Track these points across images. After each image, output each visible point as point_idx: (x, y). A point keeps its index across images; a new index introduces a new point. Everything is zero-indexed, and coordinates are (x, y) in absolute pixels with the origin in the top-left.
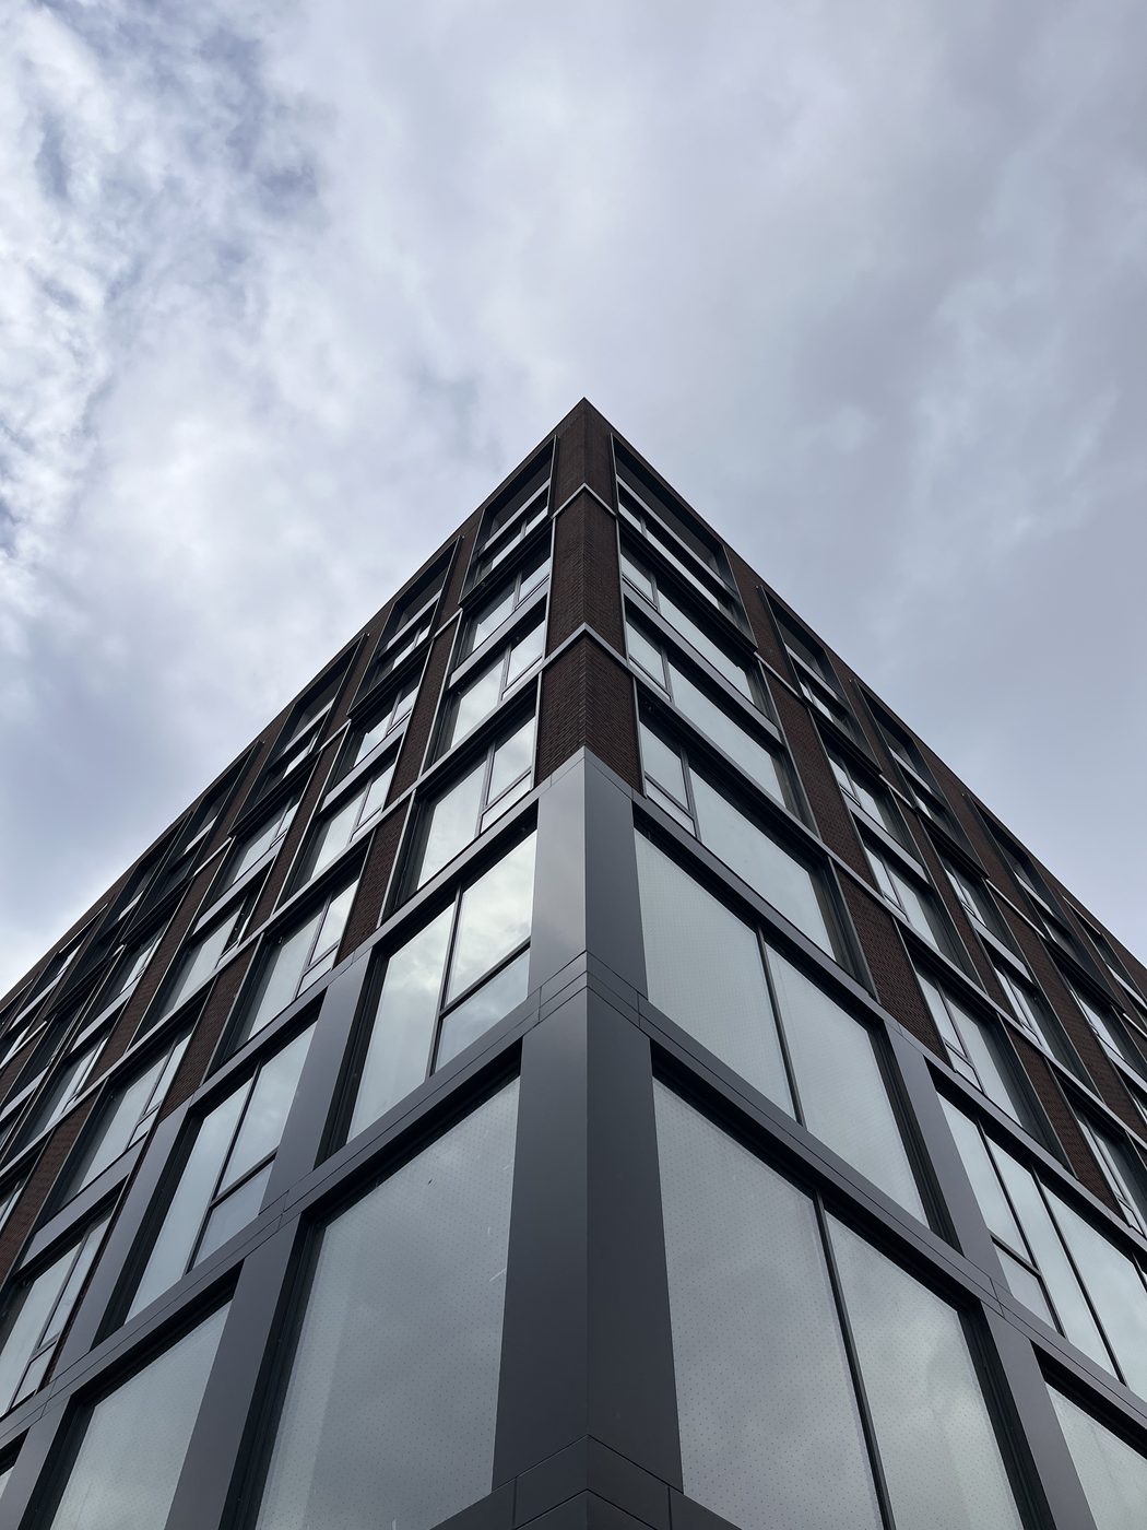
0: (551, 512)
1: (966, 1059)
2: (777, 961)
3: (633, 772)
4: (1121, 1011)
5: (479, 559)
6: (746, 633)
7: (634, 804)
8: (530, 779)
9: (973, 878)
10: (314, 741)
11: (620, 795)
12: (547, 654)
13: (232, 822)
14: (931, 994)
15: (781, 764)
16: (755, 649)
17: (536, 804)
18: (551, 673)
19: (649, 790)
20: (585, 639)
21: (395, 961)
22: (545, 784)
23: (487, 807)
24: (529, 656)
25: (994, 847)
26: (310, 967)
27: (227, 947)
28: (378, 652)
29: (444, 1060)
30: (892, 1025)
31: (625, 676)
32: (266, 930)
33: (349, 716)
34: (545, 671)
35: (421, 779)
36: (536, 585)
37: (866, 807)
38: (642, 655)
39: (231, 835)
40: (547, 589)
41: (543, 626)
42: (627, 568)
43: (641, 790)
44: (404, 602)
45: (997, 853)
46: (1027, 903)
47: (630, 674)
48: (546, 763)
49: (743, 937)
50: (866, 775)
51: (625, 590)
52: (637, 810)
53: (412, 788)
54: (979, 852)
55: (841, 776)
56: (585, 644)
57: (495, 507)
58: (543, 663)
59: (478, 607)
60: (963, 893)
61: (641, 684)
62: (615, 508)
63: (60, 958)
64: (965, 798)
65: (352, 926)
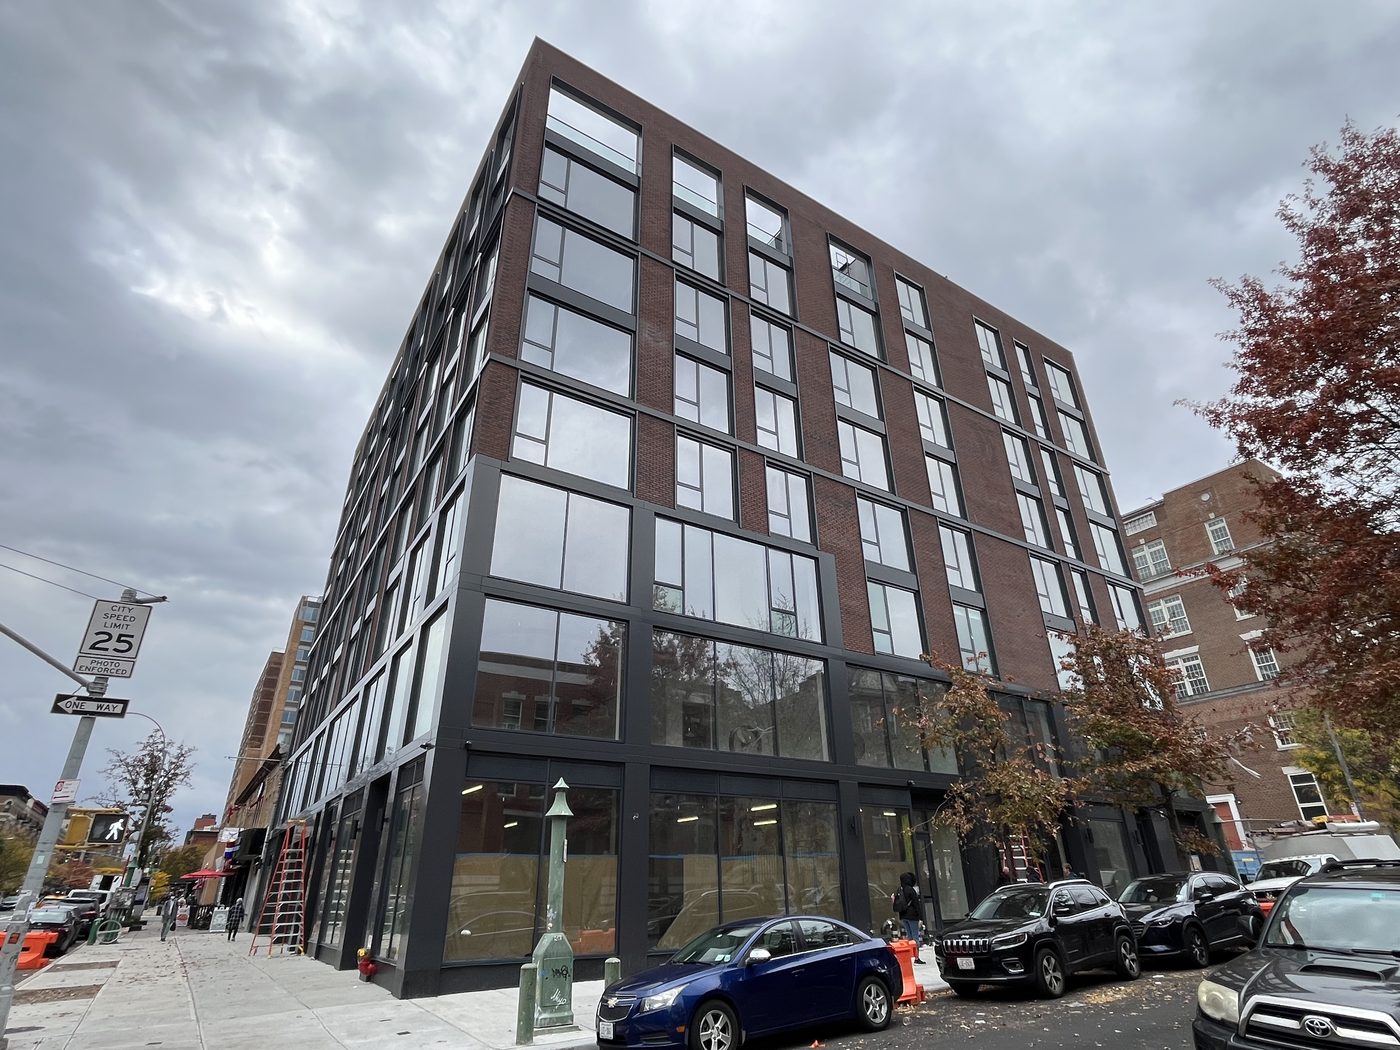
3: (505, 448)
7: (502, 470)
16: (637, 244)
17: (466, 476)
19: (517, 447)
20: (490, 363)
22: (469, 465)
35: (457, 408)
43: (507, 458)
47: (516, 370)
52: (504, 472)
59: (486, 254)
61: (523, 372)
65: (440, 489)
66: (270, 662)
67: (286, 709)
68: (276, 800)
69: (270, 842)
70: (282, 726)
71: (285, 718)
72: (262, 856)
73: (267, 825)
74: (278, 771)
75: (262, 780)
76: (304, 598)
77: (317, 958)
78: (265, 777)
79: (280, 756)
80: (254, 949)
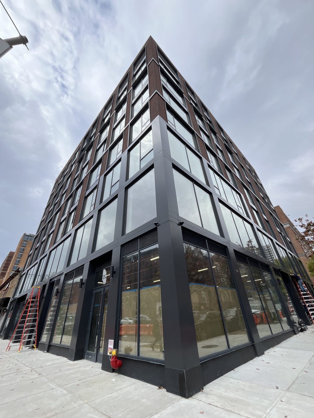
0: (147, 65)
1: (212, 162)
2: (187, 149)
3: (166, 119)
4: (233, 154)
5: (134, 76)
6: (182, 90)
7: (167, 125)
8: (150, 121)
9: (215, 134)
10: (110, 114)
11: (165, 124)
12: (150, 96)
13: (99, 130)
14: (208, 153)
15: (187, 115)
16: (183, 93)
17: (151, 126)
18: (151, 101)
19: (169, 122)
20: (156, 93)
21: (131, 152)
22: (152, 122)
23: (142, 127)
24: (146, 97)
25: (218, 129)
26: (117, 154)
27: (103, 151)
28: (117, 97)
29: (142, 167)
30: (203, 158)
31: (163, 101)
32: (109, 148)
33: (115, 110)
34: (150, 100)
35: (130, 122)
36: (145, 81)
37: (200, 123)
38: (166, 96)
39: (99, 132)
40: (148, 83)
41: (148, 90)
42: (162, 78)
43: (167, 123)
44: (121, 86)
45: (219, 130)
46: (222, 138)
47: (164, 100)
48: (152, 118)
49: (183, 146)
50: (200, 117)
51: (162, 82)
52: (167, 126)
53: (129, 123)
54: (216, 129)
55: (197, 118)
56: (156, 94)
57: (135, 63)
58: (149, 99)
59: (135, 86)
60: (213, 137)
61: (166, 102)
62: (159, 64)
63: (76, 154)
64: (215, 120)
65: (123, 147)
66: (9, 254)
67: (15, 265)
68: (15, 287)
69: (11, 302)
70: (12, 270)
71: (14, 268)
72: (7, 308)
73: (11, 296)
74: (18, 277)
75: (9, 282)
76: (25, 233)
77: (48, 351)
78: (10, 280)
79: (19, 272)
80: (9, 348)
